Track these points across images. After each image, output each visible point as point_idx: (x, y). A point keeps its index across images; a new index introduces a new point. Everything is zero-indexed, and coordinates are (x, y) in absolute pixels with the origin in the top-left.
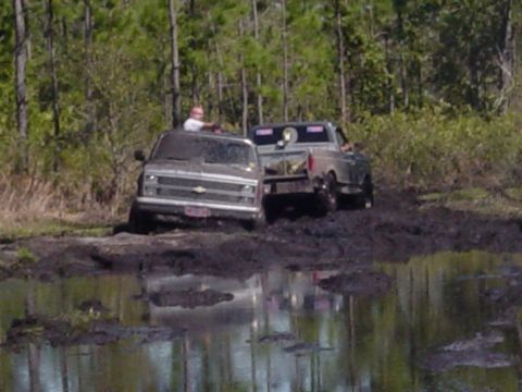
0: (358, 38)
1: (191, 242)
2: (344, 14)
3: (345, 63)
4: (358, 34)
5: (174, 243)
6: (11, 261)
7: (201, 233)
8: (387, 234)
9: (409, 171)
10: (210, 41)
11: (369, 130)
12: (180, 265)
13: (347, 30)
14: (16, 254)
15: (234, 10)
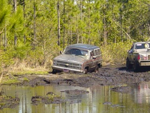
0: (109, 21)
1: (70, 77)
2: (106, 14)
3: (106, 28)
4: (110, 20)
5: (65, 77)
6: (22, 81)
7: (73, 75)
8: (125, 76)
9: (124, 59)
10: (69, 21)
11: (113, 47)
12: (70, 83)
13: (107, 19)
14: (23, 79)
15: (76, 12)
